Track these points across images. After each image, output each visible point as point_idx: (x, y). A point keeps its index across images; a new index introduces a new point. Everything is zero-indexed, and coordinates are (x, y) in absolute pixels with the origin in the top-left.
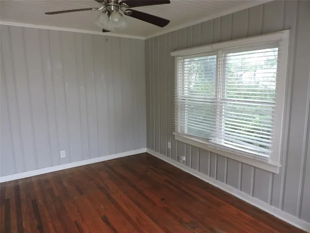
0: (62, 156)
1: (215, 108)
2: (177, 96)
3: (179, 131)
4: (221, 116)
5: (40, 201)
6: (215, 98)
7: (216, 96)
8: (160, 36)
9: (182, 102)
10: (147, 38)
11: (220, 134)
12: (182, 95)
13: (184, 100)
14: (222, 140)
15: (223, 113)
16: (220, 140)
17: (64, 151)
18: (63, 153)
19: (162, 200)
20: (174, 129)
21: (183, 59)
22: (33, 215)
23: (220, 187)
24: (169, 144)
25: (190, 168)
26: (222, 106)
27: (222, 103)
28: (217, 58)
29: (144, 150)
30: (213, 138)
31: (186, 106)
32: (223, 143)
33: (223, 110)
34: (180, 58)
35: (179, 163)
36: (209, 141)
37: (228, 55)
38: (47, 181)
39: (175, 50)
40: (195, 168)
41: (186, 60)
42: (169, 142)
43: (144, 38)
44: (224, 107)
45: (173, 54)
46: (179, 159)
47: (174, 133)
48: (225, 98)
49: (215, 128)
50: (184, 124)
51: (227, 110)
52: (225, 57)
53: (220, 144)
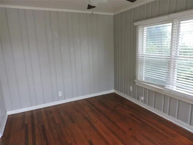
0: (60, 95)
1: (170, 63)
2: (138, 54)
3: (139, 79)
4: (174, 69)
5: (47, 127)
6: (169, 55)
7: (171, 54)
8: (121, 13)
9: (142, 59)
10: (115, 14)
11: (173, 82)
12: (141, 53)
13: (143, 57)
14: (175, 87)
15: (176, 67)
16: (173, 87)
17: (61, 92)
18: (60, 93)
19: (130, 129)
20: (135, 78)
21: (143, 27)
22: (43, 137)
23: (171, 121)
24: (131, 88)
25: (147, 105)
26: (175, 62)
27: (176, 59)
28: (173, 25)
29: (113, 91)
30: (167, 85)
31: (144, 61)
32: (175, 89)
33: (176, 65)
34: (141, 26)
35: (138, 101)
36: (165, 87)
37: (182, 22)
38: (51, 112)
39: (137, 21)
40: (151, 106)
41: (145, 28)
42: (131, 86)
43: (113, 14)
44: (176, 62)
45: (135, 24)
46: (138, 99)
47: (135, 81)
48: (178, 55)
49: (169, 78)
50: (143, 74)
51: (179, 64)
52: (179, 24)
53: (173, 89)
